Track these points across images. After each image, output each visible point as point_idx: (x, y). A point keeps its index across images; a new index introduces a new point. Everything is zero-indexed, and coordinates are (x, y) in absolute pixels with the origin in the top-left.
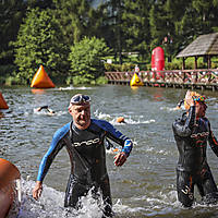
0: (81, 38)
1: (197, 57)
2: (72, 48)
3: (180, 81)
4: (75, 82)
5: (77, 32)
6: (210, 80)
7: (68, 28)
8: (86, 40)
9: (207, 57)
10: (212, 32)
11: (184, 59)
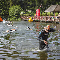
0: (13, 5)
1: (51, 12)
2: (10, 8)
3: (45, 20)
4: (10, 20)
5: (11, 3)
6: (55, 20)
7: (8, 2)
8: (14, 6)
9: (54, 12)
10: (56, 4)
11: (46, 13)
